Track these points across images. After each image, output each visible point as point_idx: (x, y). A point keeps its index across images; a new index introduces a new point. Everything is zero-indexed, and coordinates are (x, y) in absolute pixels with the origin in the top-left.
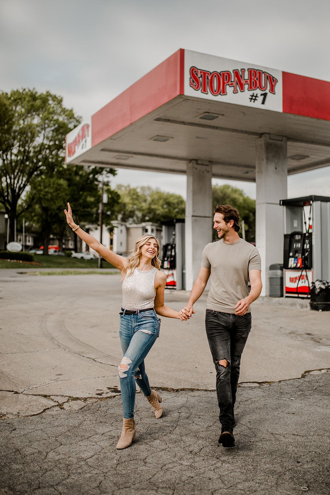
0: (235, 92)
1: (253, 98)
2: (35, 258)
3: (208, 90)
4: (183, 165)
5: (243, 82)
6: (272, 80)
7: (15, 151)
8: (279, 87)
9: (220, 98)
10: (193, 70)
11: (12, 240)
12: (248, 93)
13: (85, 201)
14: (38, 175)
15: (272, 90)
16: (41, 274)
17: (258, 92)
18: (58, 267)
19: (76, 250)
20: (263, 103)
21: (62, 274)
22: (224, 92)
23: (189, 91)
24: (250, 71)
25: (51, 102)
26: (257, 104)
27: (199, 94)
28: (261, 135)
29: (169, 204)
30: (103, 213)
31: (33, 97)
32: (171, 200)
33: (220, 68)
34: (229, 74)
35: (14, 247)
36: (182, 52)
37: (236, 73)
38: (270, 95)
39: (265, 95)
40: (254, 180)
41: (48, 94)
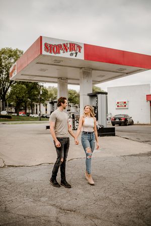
0: (64, 52)
1: (72, 54)
2: (13, 117)
3: (52, 52)
4: (56, 80)
5: (67, 48)
6: (79, 47)
7: (4, 73)
8: (82, 50)
9: (57, 55)
10: (46, 44)
11: (3, 110)
12: (69, 53)
13: (34, 93)
14: (14, 83)
15: (80, 51)
16: (12, 124)
17: (74, 52)
18: (22, 121)
19: (32, 113)
20: (76, 56)
21: (20, 123)
22: (59, 53)
23: (44, 53)
24: (70, 44)
25: (18, 53)
26: (73, 57)
27: (48, 54)
28: (81, 68)
29: (70, 94)
30: (40, 98)
31: (11, 51)
32: (71, 92)
33: (57, 43)
34: (61, 45)
35: (4, 113)
36: (41, 37)
37: (64, 45)
38: (78, 53)
39: (77, 53)
40: (78, 84)
41: (17, 50)
